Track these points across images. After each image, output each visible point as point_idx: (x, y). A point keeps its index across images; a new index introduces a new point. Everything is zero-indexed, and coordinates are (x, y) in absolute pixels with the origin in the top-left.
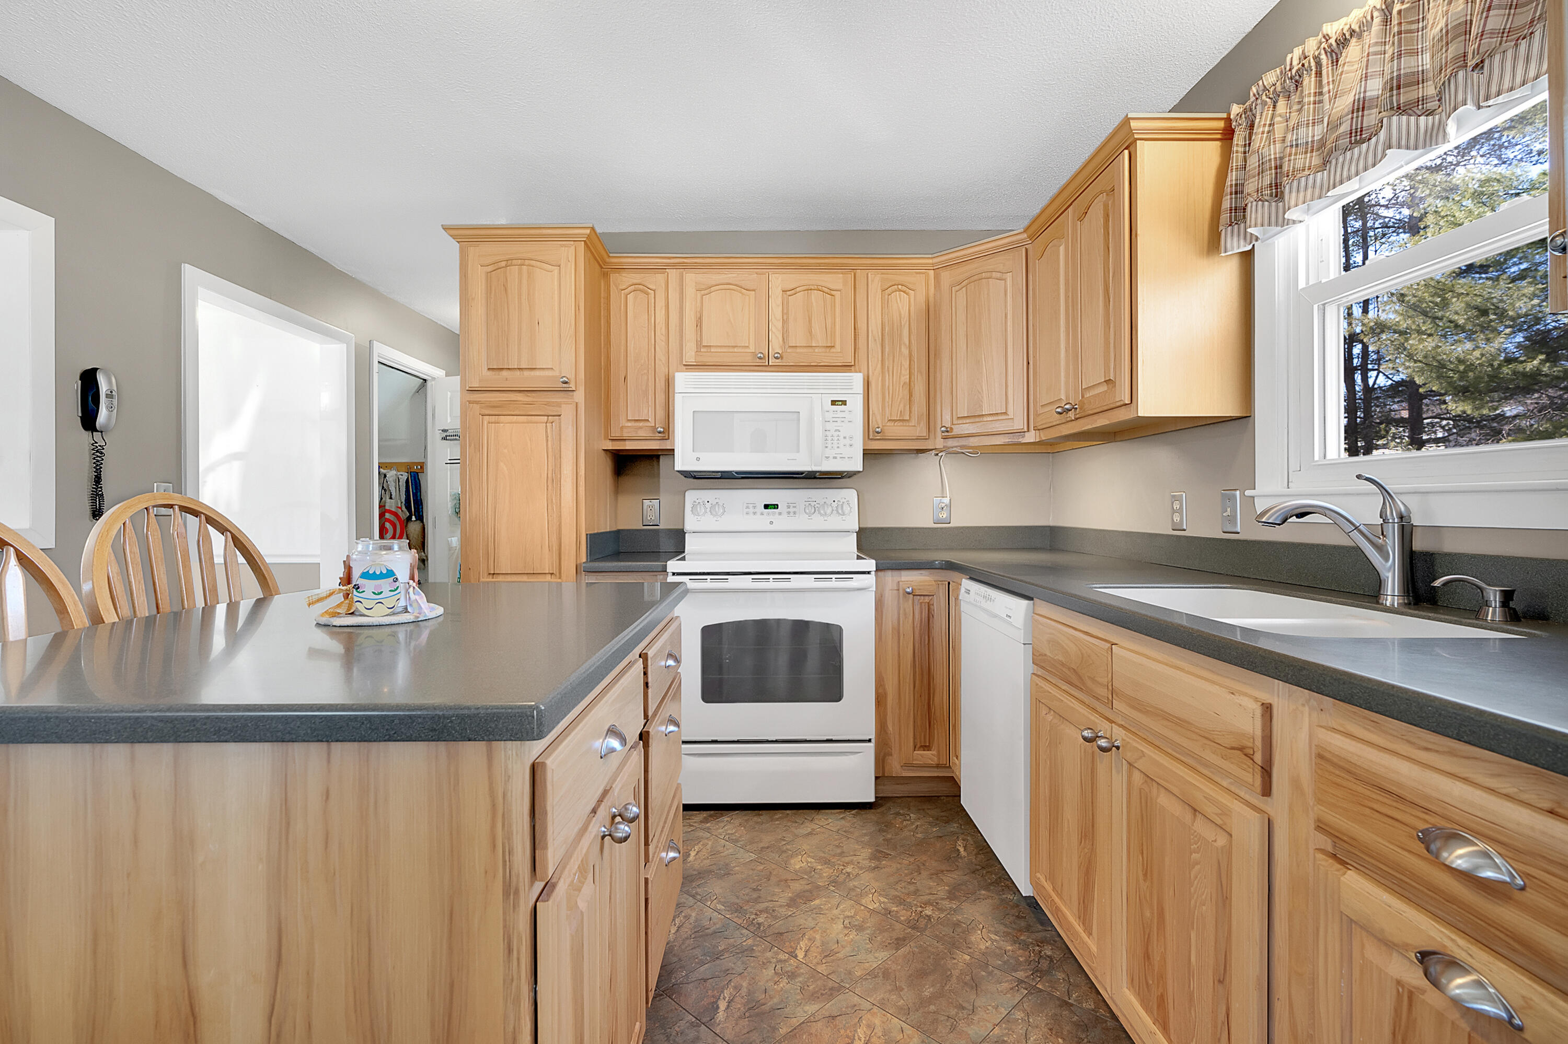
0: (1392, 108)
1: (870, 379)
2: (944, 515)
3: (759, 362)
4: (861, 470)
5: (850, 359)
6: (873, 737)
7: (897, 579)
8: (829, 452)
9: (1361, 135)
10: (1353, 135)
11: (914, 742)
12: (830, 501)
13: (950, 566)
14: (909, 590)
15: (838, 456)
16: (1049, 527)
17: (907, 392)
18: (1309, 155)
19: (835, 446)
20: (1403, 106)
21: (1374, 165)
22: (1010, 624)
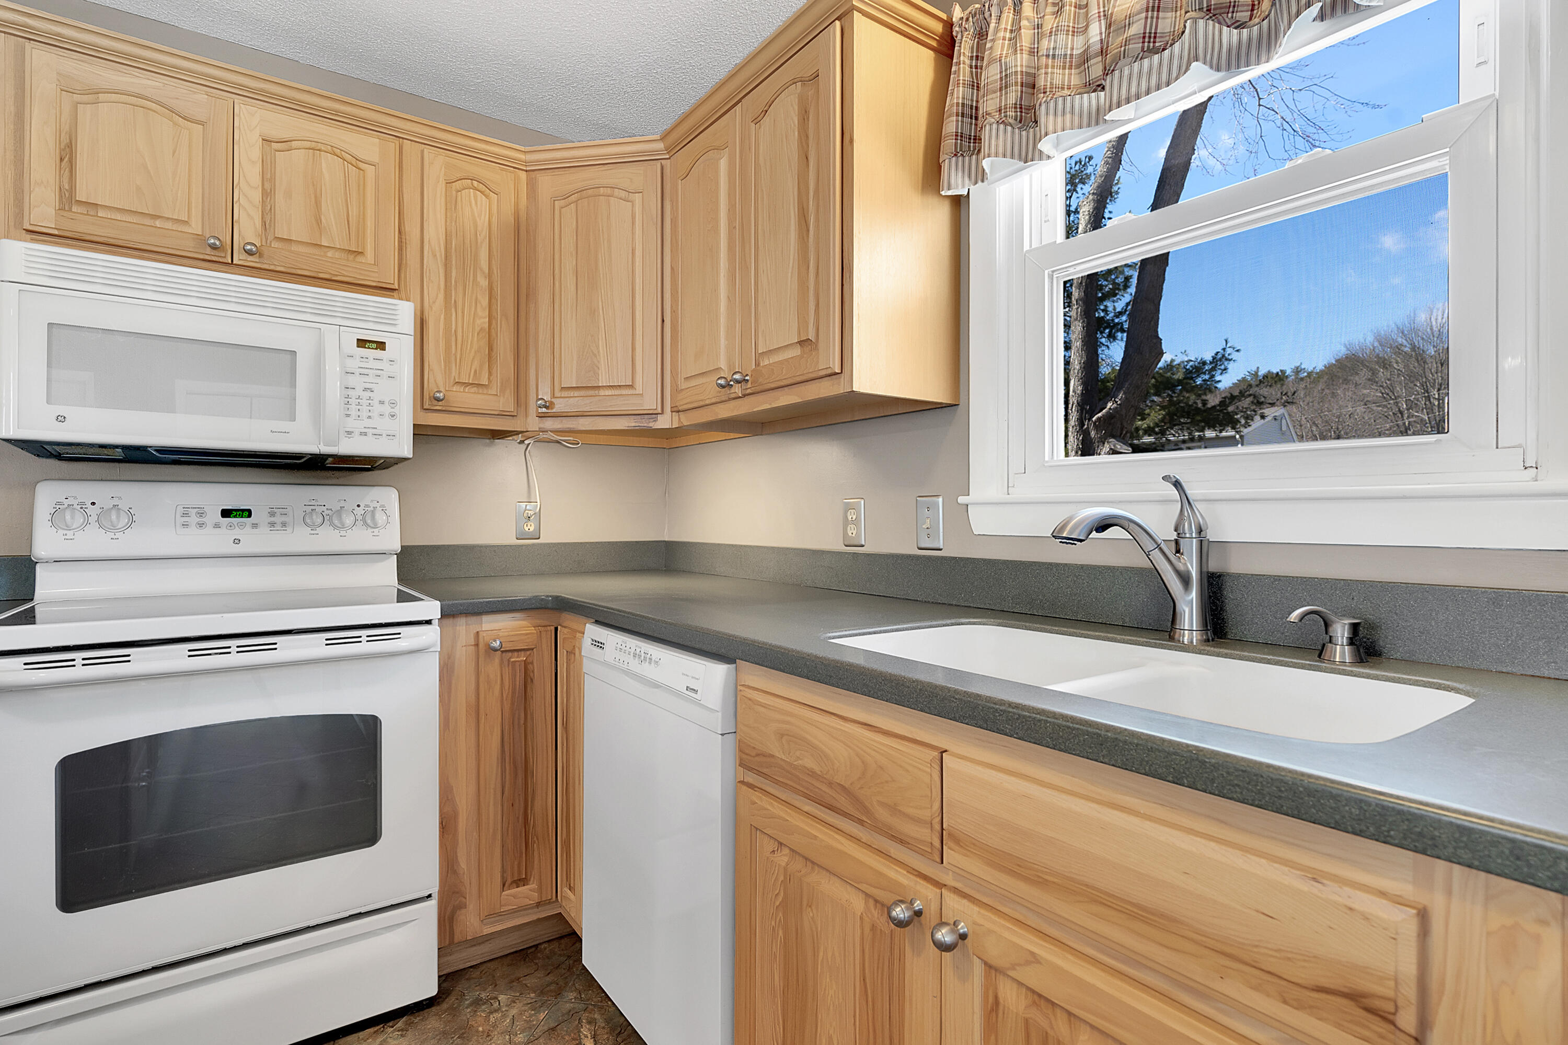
0: (1201, 9)
1: (426, 313)
2: (531, 527)
3: (209, 254)
4: (411, 456)
5: (391, 279)
6: (435, 890)
7: (474, 628)
8: (351, 424)
9: (1154, 42)
10: (1147, 40)
11: (503, 877)
12: (350, 506)
13: (562, 605)
14: (496, 644)
15: (371, 431)
16: (665, 541)
17: (484, 343)
18: (1067, 71)
19: (365, 414)
20: (1214, 9)
21: (1168, 84)
22: (697, 703)
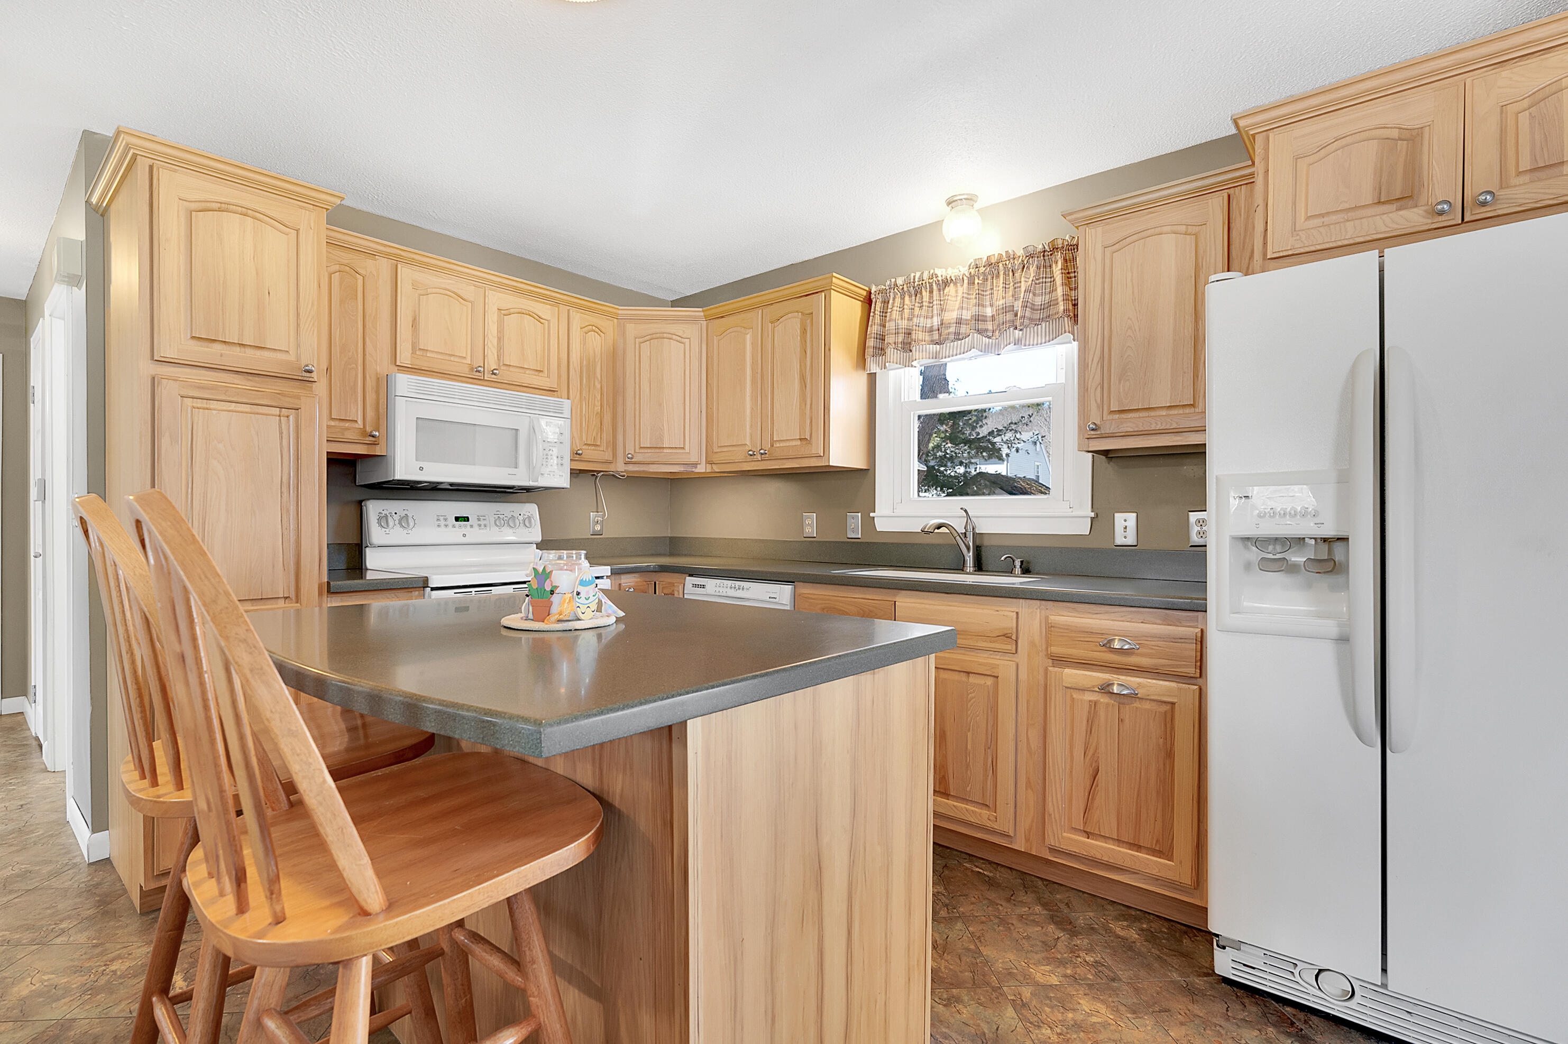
1: (575, 406)
2: (598, 528)
3: (474, 375)
4: (569, 487)
5: (555, 385)
8: (545, 469)
12: (516, 515)
13: (664, 569)
15: (551, 473)
16: (669, 537)
17: (598, 420)
19: (549, 464)
